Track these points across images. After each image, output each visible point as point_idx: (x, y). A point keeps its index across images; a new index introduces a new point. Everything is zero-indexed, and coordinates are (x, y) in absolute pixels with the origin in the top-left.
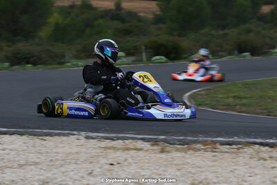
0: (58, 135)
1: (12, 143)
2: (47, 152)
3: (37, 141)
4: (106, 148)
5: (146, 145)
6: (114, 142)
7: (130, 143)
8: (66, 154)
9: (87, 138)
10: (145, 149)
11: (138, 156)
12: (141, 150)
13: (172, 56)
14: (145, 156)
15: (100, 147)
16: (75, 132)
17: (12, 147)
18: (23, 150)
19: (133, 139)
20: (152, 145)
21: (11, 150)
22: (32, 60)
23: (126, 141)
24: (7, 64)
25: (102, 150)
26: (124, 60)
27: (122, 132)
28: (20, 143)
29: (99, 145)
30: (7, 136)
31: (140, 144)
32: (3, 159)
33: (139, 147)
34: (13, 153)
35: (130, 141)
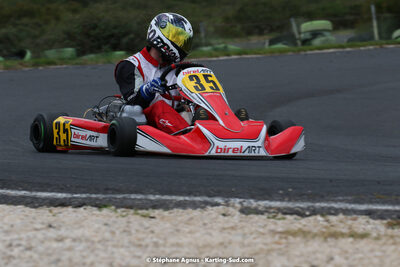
0: (182, 205)
1: (79, 224)
2: (156, 245)
3: (134, 220)
4: (287, 233)
5: (377, 226)
6: (304, 221)
7: (341, 222)
8: (198, 247)
9: (245, 211)
10: (374, 235)
11: (357, 251)
12: (364, 236)
14: (372, 251)
15: (274, 232)
16: (218, 200)
17: (78, 233)
18: (103, 241)
19: (346, 212)
20: (390, 226)
21: (74, 240)
22: (125, 40)
23: (333, 218)
24: (69, 51)
25: (277, 237)
26: (331, 38)
27: (322, 198)
28: (97, 226)
29: (272, 227)
30: (70, 209)
31: (362, 224)
32: (58, 260)
33: (360, 231)
34: (81, 247)
35: (341, 216)
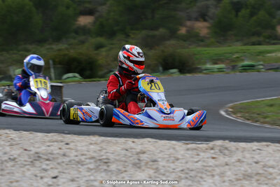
13: (88, 73)
